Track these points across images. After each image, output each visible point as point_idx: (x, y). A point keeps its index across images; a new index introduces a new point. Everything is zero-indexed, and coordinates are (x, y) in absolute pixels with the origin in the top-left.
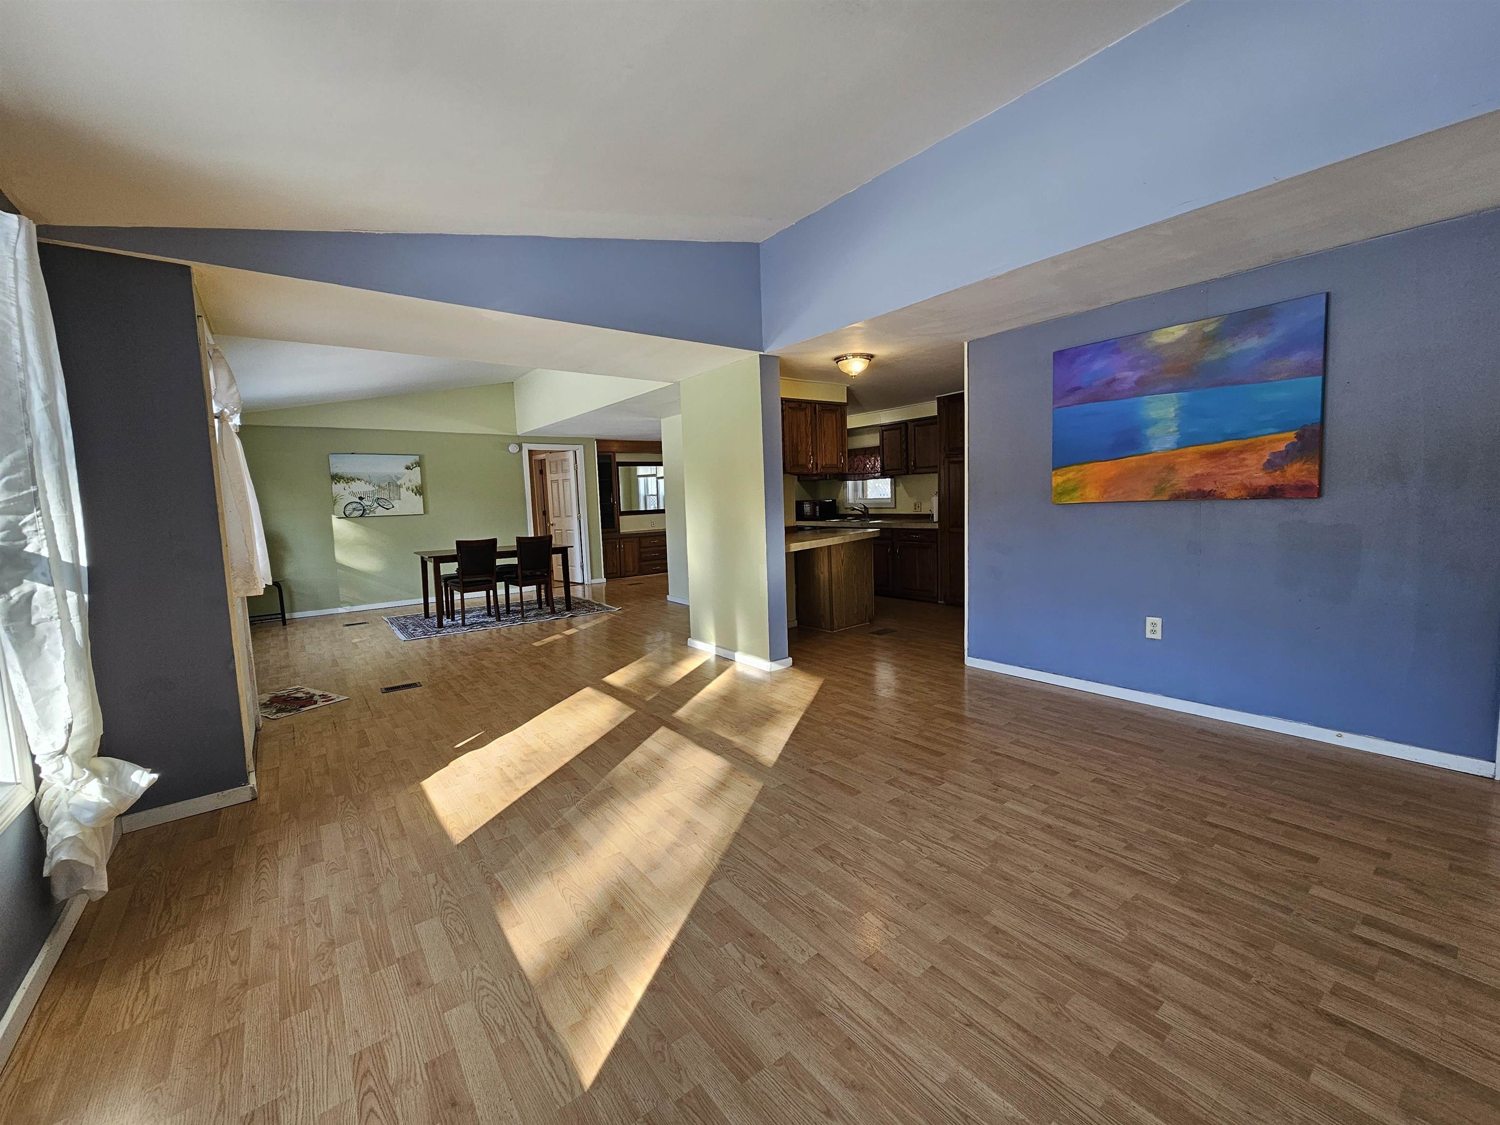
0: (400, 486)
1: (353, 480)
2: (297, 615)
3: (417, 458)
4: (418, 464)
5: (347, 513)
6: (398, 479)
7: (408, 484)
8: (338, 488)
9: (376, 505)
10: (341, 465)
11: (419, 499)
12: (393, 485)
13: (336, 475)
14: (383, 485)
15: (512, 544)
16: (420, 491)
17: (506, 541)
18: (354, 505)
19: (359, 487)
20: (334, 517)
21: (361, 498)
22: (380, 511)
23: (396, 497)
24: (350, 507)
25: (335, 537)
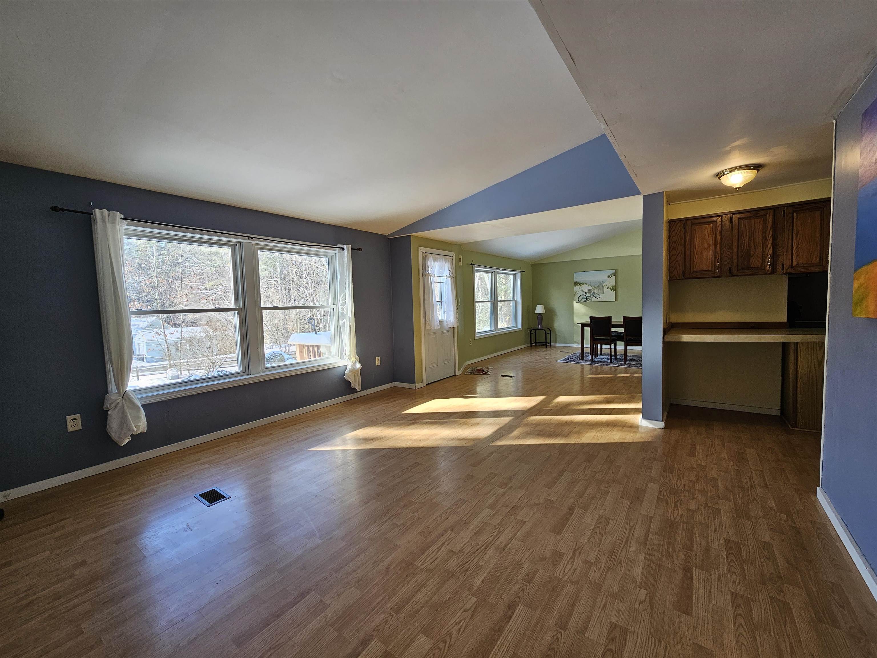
0: (604, 287)
1: (583, 284)
2: (557, 345)
3: (614, 271)
4: (615, 274)
5: (579, 300)
6: (603, 282)
7: (609, 285)
8: (577, 288)
9: (592, 296)
10: (578, 277)
11: (613, 293)
12: (601, 286)
13: (576, 282)
14: (596, 286)
15: (621, 320)
16: (614, 289)
17: (617, 319)
18: (583, 296)
19: (585, 288)
20: (574, 302)
21: (586, 293)
22: (594, 299)
23: (602, 292)
24: (581, 297)
25: (575, 311)
